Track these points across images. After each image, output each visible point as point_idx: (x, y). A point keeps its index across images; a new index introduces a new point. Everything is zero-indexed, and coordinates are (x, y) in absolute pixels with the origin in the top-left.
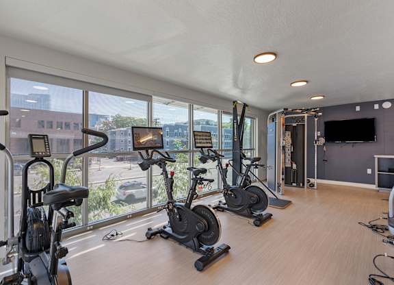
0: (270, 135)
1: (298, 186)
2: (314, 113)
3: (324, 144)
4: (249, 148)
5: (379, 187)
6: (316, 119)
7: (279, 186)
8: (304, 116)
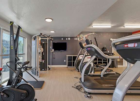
0: (33, 47)
1: (45, 70)
2: (51, 38)
3: (54, 52)
4: (22, 53)
5: (68, 66)
6: (51, 41)
7: (38, 72)
8: (47, 39)
